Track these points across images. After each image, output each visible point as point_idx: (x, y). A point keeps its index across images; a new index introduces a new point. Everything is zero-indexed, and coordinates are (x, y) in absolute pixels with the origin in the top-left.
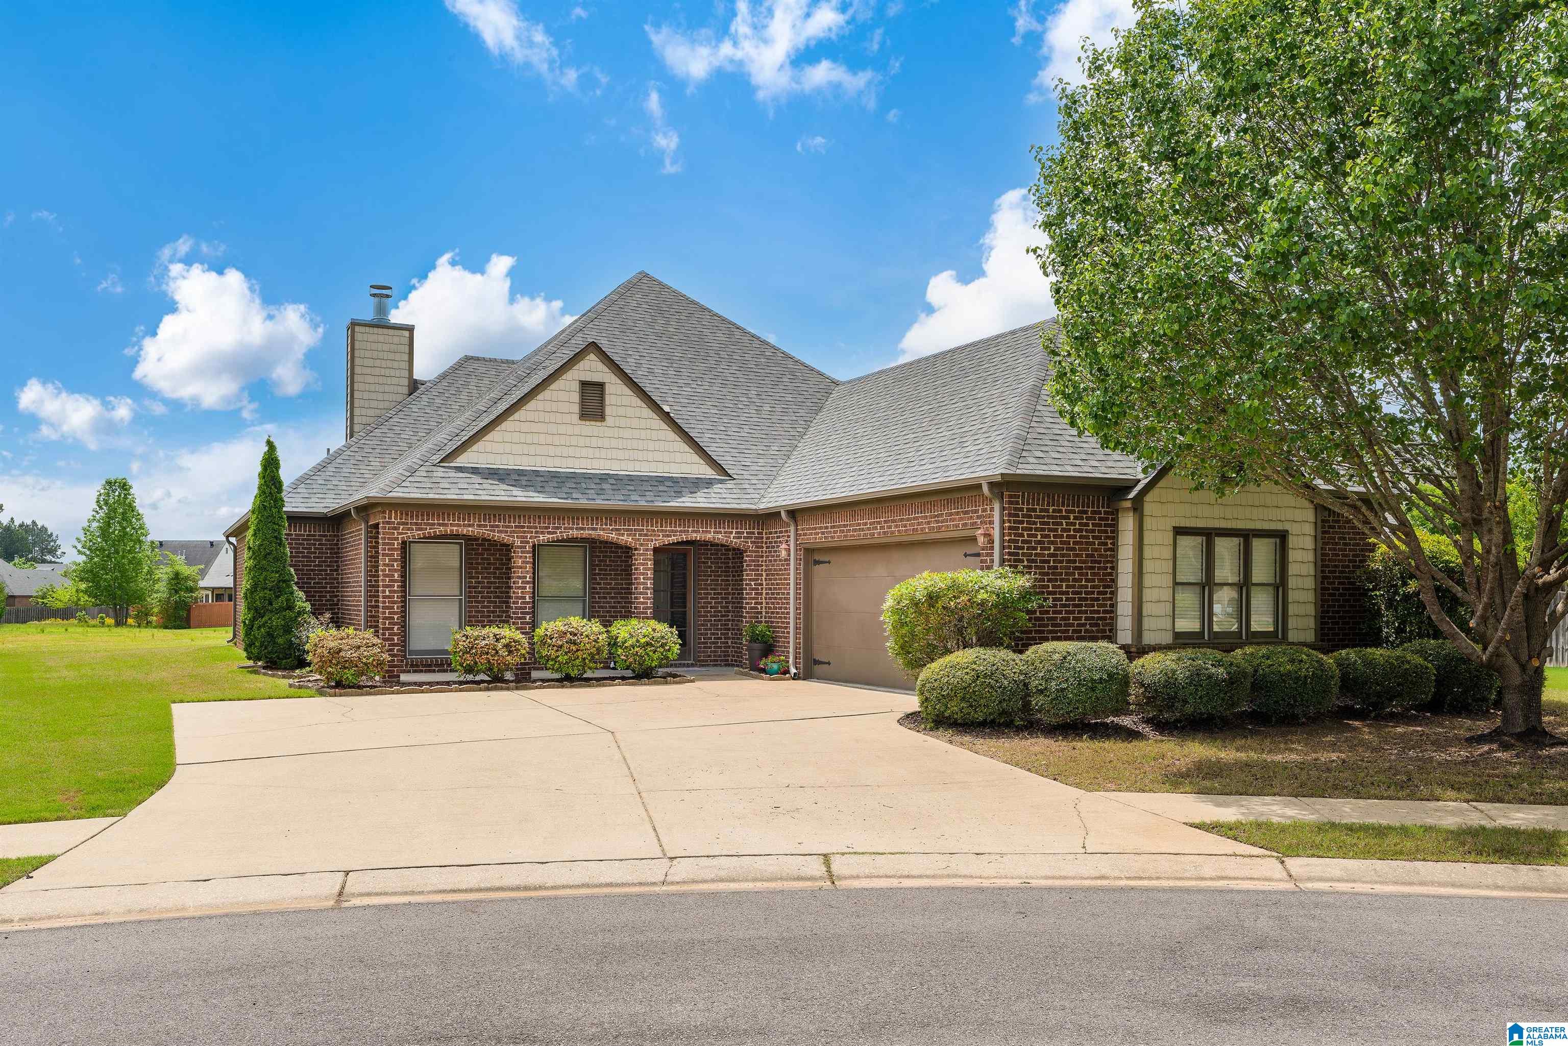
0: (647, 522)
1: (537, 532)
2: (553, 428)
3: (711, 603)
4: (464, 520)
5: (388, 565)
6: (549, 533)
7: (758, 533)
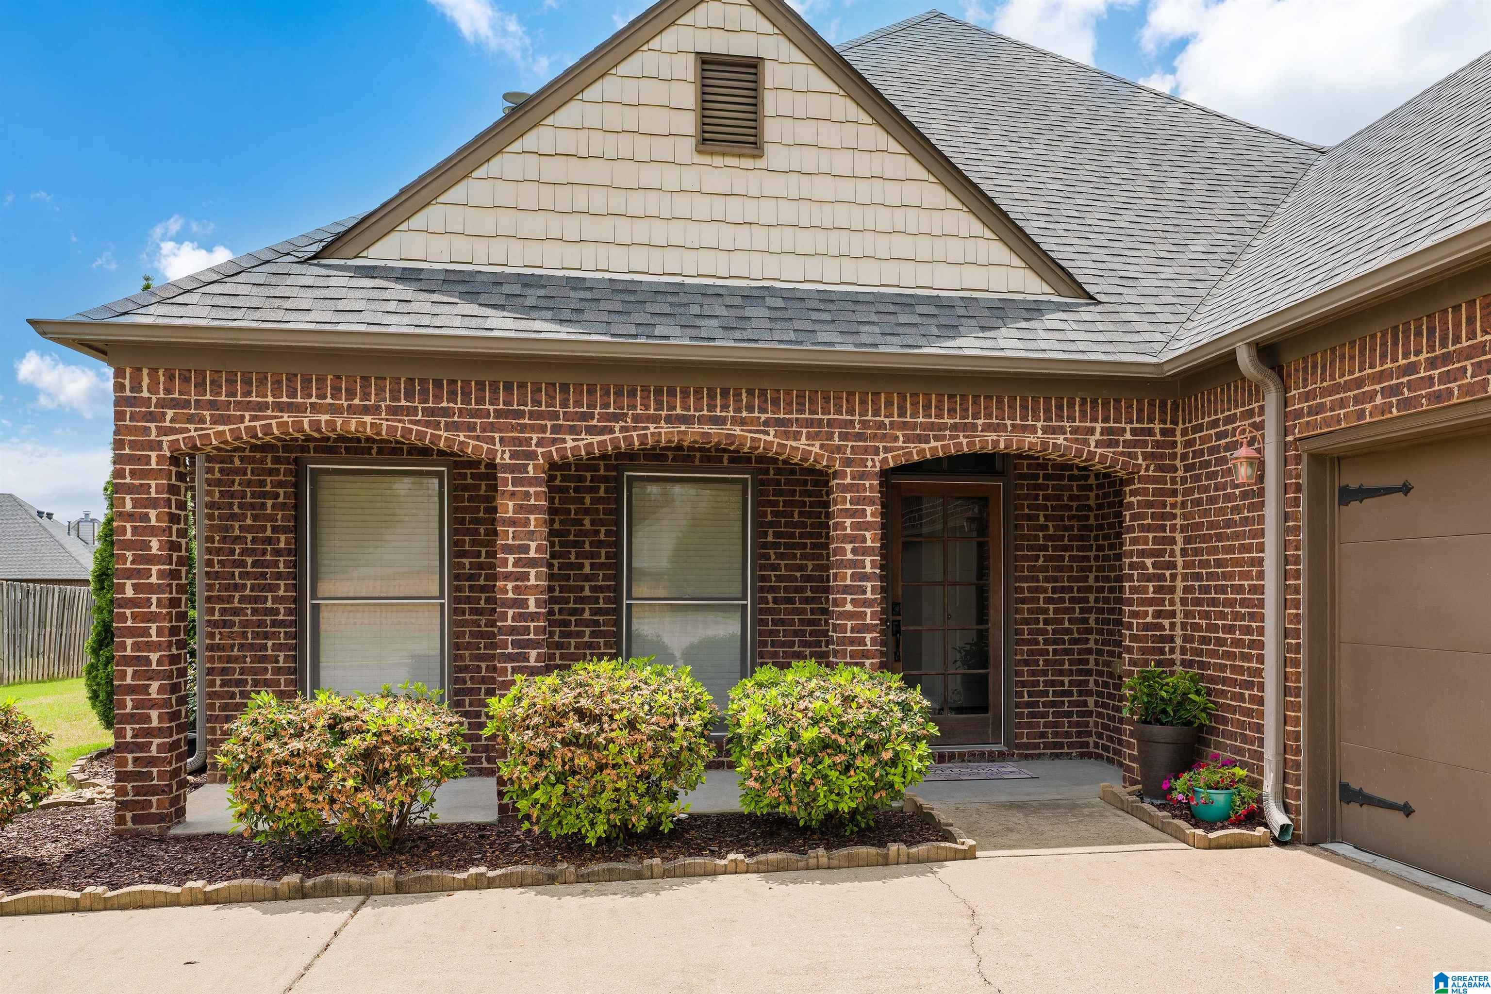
0: (863, 402)
1: (556, 429)
2: (625, 174)
3: (1045, 611)
4: (351, 394)
5: (130, 516)
6: (591, 431)
7: (1163, 432)
